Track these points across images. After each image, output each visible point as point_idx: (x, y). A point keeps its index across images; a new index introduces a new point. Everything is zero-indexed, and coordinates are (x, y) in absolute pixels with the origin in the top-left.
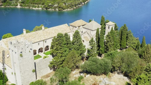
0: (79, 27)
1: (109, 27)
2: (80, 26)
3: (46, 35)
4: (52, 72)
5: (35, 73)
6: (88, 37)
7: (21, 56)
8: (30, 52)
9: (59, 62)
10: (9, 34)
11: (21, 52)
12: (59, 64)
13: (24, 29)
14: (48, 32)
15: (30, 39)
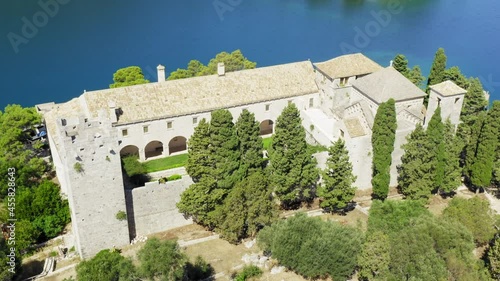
0: (342, 79)
1: (440, 100)
2: (347, 78)
3: (225, 95)
4: (190, 226)
5: (125, 222)
6: (362, 124)
7: (79, 169)
8: (108, 159)
9: (203, 203)
10: (134, 69)
11: (78, 158)
12: (201, 208)
13: (159, 67)
14: (237, 83)
15: (168, 103)
